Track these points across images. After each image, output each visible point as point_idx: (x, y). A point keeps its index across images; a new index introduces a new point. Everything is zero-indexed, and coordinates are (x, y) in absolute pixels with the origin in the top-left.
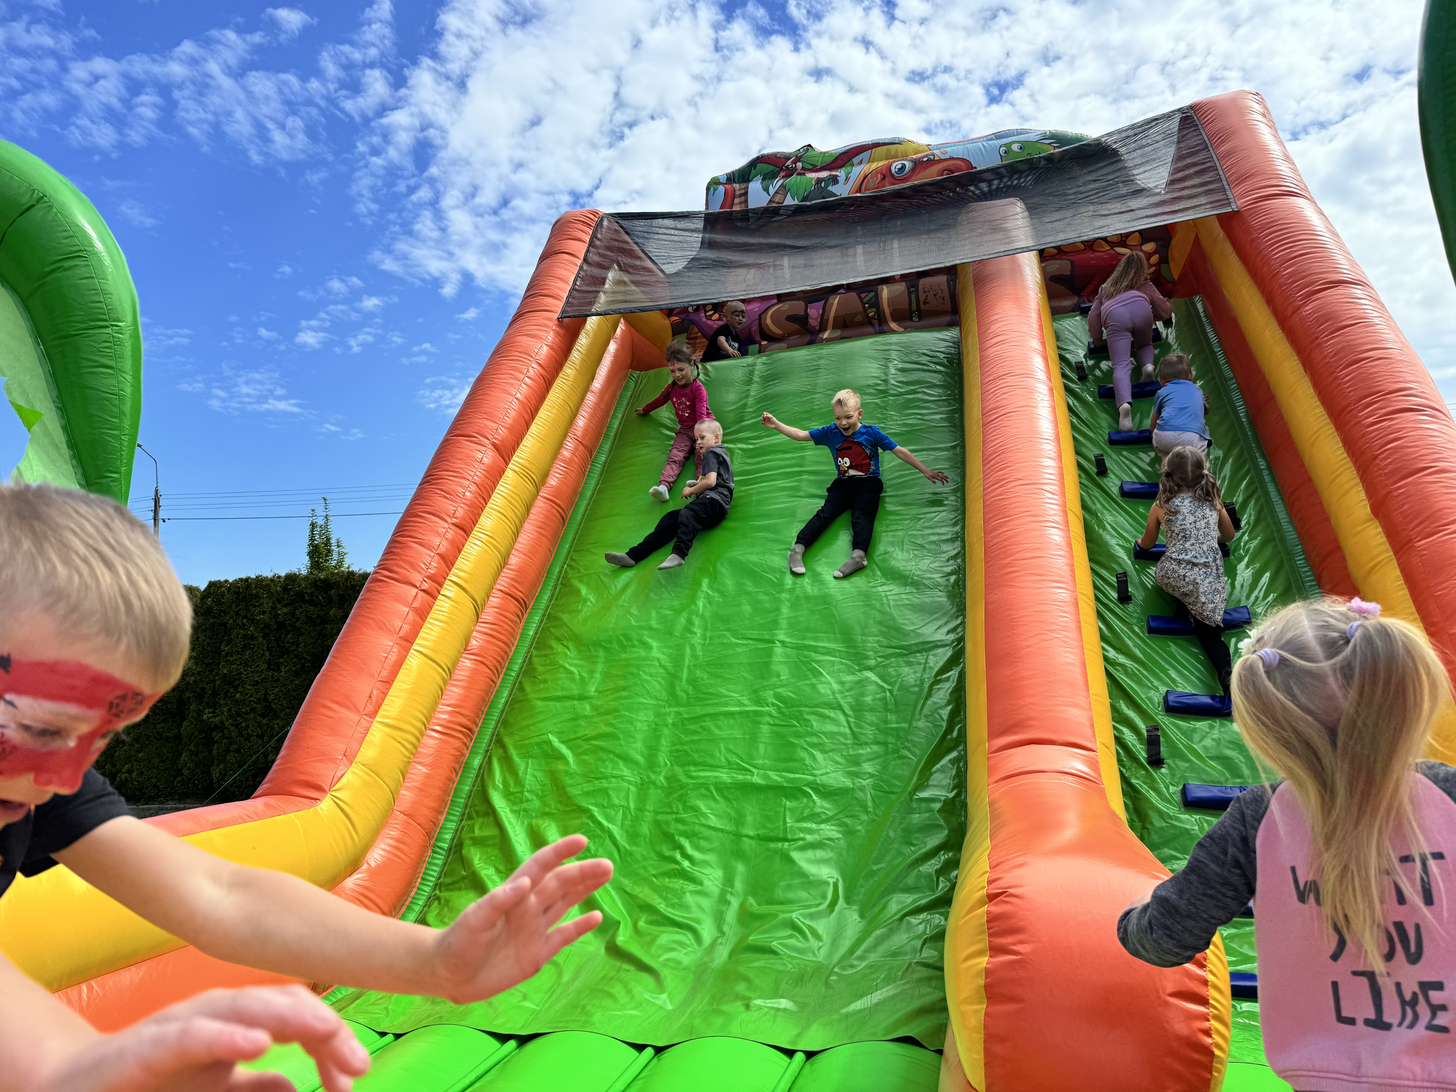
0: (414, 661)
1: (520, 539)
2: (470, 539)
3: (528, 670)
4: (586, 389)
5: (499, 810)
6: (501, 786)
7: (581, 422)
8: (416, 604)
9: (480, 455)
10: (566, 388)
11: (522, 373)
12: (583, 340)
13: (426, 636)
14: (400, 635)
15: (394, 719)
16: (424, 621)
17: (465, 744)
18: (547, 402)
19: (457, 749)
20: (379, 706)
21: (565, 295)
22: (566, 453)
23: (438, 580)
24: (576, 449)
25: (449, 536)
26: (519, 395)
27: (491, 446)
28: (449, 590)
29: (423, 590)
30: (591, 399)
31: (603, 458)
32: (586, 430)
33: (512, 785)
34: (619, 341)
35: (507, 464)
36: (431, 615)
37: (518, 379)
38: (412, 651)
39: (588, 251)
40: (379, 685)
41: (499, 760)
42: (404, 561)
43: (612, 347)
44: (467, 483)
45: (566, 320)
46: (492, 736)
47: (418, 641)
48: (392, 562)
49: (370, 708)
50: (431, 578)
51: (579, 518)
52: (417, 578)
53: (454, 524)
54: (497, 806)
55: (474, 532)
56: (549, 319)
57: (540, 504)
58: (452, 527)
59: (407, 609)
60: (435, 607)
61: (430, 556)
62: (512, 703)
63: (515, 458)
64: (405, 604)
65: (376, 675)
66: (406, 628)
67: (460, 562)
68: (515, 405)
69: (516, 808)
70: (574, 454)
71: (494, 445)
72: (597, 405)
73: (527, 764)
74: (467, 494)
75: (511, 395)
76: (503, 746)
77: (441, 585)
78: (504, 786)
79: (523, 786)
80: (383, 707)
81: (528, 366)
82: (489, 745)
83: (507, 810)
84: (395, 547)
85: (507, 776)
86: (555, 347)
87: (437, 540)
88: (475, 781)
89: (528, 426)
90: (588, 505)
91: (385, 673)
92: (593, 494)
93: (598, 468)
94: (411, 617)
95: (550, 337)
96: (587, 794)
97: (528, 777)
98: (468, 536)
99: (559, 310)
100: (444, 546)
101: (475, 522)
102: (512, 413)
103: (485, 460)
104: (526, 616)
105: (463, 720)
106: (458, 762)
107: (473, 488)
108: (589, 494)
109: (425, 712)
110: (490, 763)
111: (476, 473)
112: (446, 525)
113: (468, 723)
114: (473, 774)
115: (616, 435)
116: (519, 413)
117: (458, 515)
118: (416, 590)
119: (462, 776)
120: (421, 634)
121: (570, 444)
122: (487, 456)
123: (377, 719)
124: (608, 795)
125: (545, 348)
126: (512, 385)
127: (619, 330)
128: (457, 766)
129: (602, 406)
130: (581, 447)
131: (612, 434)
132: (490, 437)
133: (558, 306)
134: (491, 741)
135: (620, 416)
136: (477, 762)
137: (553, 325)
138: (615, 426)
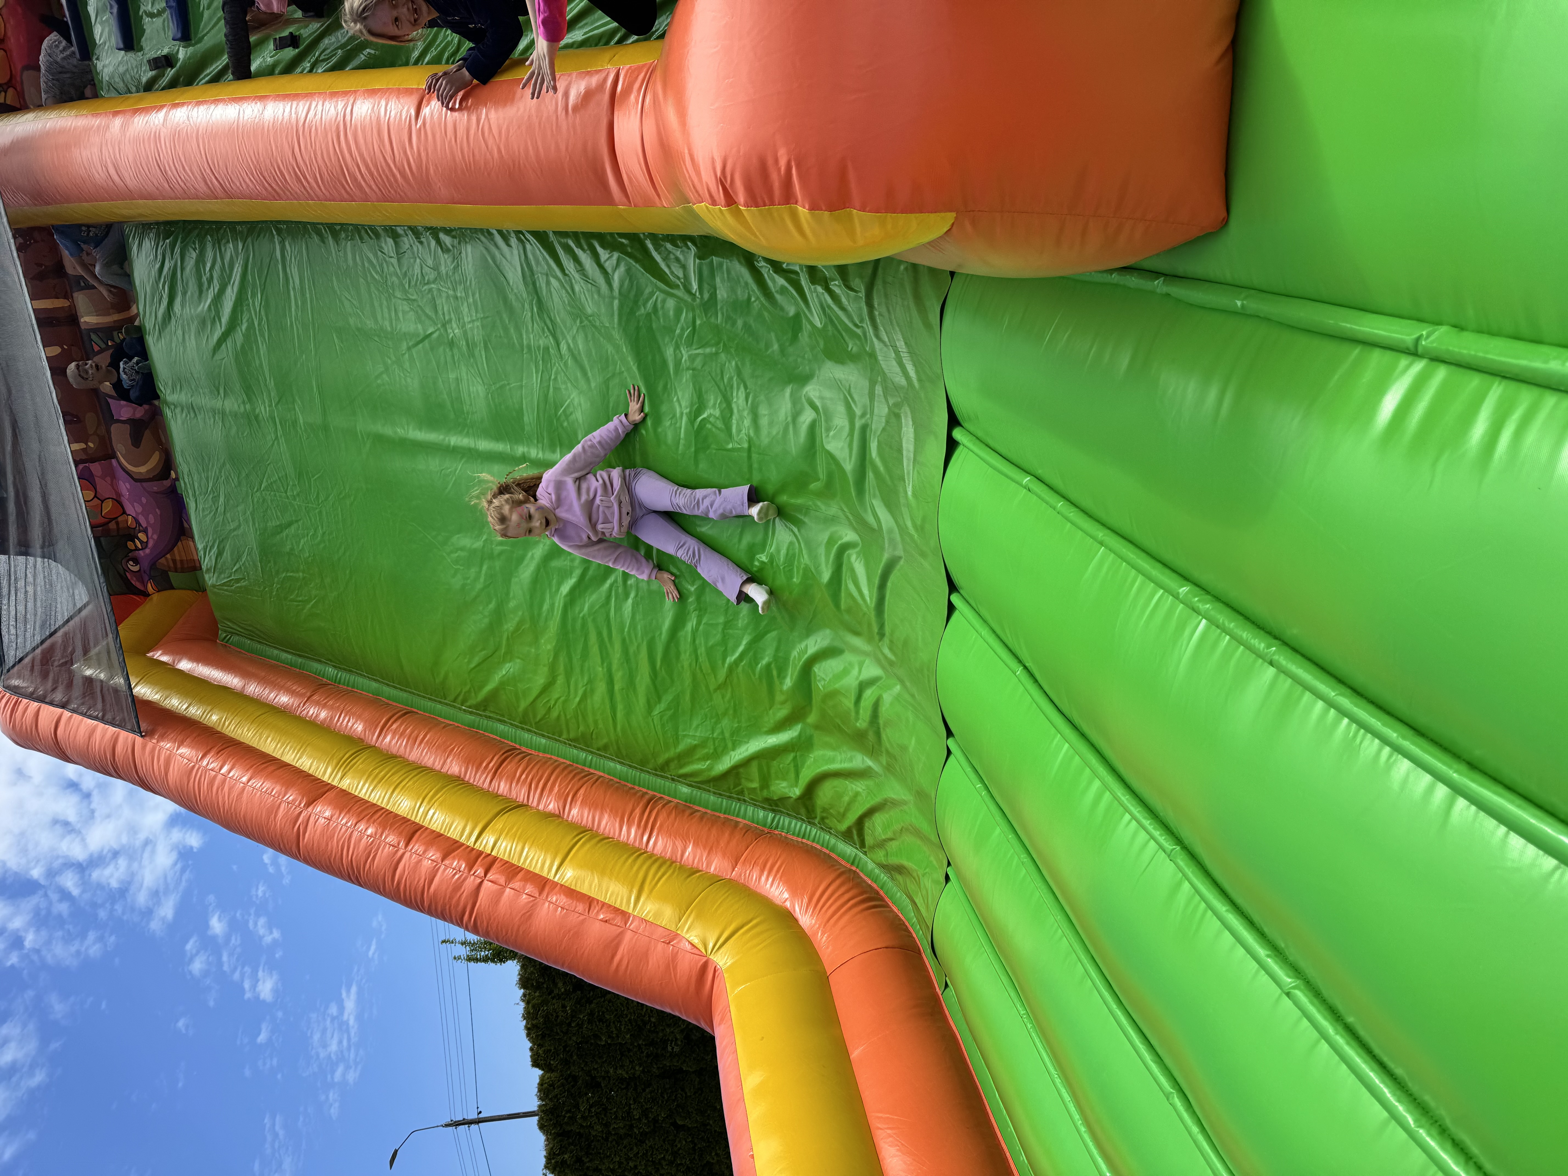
0: (568, 875)
1: (429, 763)
2: (425, 824)
3: (583, 741)
4: (239, 696)
5: (732, 763)
6: (708, 763)
7: (284, 699)
8: (502, 880)
9: (322, 821)
10: (237, 719)
11: (215, 777)
12: (176, 703)
13: (539, 865)
14: (537, 895)
15: (631, 892)
16: (522, 869)
17: (664, 806)
18: (254, 743)
19: (669, 815)
20: (617, 911)
21: (112, 730)
22: (323, 714)
23: (474, 857)
24: (317, 703)
25: (421, 850)
26: (244, 779)
27: (310, 809)
28: (487, 843)
29: (485, 875)
30: (253, 689)
31: (330, 670)
32: (292, 693)
33: (706, 751)
34: (178, 657)
35: (332, 787)
36: (515, 862)
37: (224, 781)
38: (556, 880)
39: (51, 703)
40: (593, 913)
41: (681, 766)
42: (451, 898)
43: (185, 665)
44: (355, 833)
45: (144, 726)
46: (657, 775)
47: (544, 874)
48: (453, 912)
49: (618, 920)
50: (470, 866)
51: (405, 695)
52: (471, 882)
53: (407, 845)
54: (729, 765)
55: (417, 820)
56: (144, 747)
57: (388, 740)
58: (410, 847)
59: (508, 890)
60: (506, 858)
61: (445, 870)
62: (620, 756)
63: (325, 779)
64: (501, 893)
65: (582, 917)
66: (529, 889)
67: (454, 833)
68: (257, 783)
69: (730, 745)
70: (324, 706)
71: (308, 805)
72: (262, 681)
73: (685, 736)
74: (369, 832)
75: (243, 789)
76: (667, 763)
77: (481, 853)
78: (708, 760)
79: (708, 738)
80: (617, 906)
81: (206, 770)
82: (667, 778)
83: (733, 753)
84: (436, 910)
85: (697, 757)
86: (180, 738)
87: (427, 863)
88: (704, 790)
89: (286, 765)
90: (388, 685)
91: (580, 907)
92: (375, 680)
93: (343, 675)
94: (516, 884)
95: (167, 745)
96: (714, 668)
97: (698, 734)
98: (422, 827)
99: (131, 736)
100: (433, 854)
101: (405, 820)
102: (267, 785)
103: (327, 814)
104: (524, 749)
105: (638, 812)
106: (684, 811)
107: (362, 826)
108: (374, 685)
109: (625, 856)
110: (685, 776)
111: (345, 821)
112: (408, 855)
113: (641, 805)
114: (697, 793)
115: (300, 656)
116: (268, 777)
117: (395, 842)
118: (486, 882)
119: (700, 805)
120: (537, 871)
121: (312, 711)
122: (323, 812)
123: (630, 911)
124: (712, 647)
125: (180, 751)
126: (231, 789)
127: (165, 659)
128: (688, 812)
129: (263, 674)
130: (315, 697)
131: (300, 660)
132: (298, 810)
133: (125, 737)
134: (662, 777)
135: (276, 652)
136: (685, 790)
137: (151, 743)
138: (290, 657)
